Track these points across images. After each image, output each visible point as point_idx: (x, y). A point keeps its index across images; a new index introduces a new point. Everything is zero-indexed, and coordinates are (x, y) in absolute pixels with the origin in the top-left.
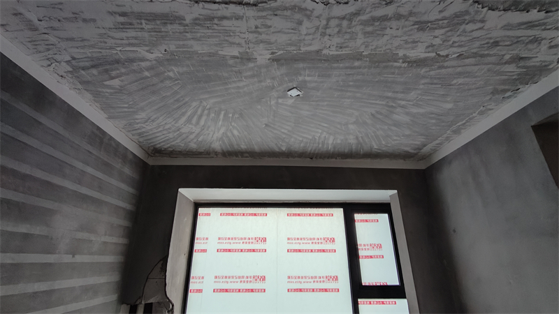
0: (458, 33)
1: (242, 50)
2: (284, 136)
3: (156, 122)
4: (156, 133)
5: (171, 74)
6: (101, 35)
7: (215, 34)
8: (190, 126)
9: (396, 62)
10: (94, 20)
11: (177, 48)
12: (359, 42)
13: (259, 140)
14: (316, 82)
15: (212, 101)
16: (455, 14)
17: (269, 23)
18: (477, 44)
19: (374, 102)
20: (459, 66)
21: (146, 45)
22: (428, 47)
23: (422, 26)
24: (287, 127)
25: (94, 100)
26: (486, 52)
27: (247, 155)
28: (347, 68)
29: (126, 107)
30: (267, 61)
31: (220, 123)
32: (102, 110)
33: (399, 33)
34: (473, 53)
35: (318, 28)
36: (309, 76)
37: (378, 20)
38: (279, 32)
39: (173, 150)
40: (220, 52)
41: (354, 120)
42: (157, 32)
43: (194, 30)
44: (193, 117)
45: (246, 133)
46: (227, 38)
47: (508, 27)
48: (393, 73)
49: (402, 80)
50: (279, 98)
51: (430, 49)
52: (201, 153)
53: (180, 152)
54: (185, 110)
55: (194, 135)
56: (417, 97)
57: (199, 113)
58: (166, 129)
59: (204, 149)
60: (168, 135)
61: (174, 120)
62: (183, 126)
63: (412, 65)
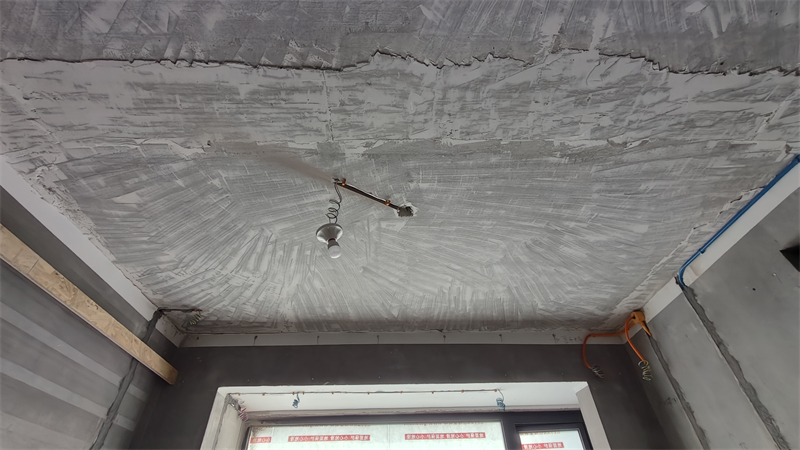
0: (634, 108)
1: (321, 140)
2: (394, 289)
4: (190, 287)
5: (216, 182)
6: (114, 119)
7: (282, 116)
8: (246, 274)
9: (551, 155)
10: (106, 97)
11: (226, 138)
12: (493, 125)
13: (355, 297)
14: (435, 191)
15: (279, 227)
16: (624, 78)
17: (360, 96)
18: (664, 125)
19: (527, 224)
20: (645, 161)
21: (180, 136)
22: (593, 131)
23: (581, 98)
24: (398, 273)
25: (97, 231)
26: (680, 138)
27: (337, 326)
28: (480, 167)
29: (145, 242)
30: (360, 158)
32: (108, 247)
33: (549, 109)
34: (660, 139)
35: (431, 104)
36: (424, 181)
37: (517, 90)
38: (375, 110)
39: (217, 320)
40: (291, 145)
41: (502, 257)
42: (198, 113)
43: (251, 110)
45: (333, 284)
46: (299, 121)
47: (702, 97)
48: (550, 175)
49: (565, 185)
51: (598, 134)
52: (262, 325)
53: (229, 323)
54: (237, 244)
55: (252, 289)
56: (592, 215)
57: (259, 250)
58: (207, 280)
59: (267, 316)
60: (209, 291)
61: (220, 263)
62: (233, 274)
63: (575, 161)
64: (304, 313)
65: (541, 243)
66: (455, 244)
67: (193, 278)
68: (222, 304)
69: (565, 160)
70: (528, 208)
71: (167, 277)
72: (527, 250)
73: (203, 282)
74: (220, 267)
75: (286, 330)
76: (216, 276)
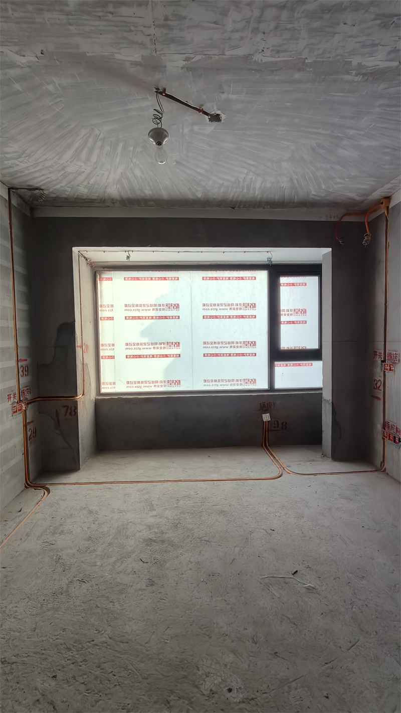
1: (145, 53)
2: (200, 178)
3: (33, 158)
4: (33, 172)
5: (50, 88)
7: (109, 28)
8: (79, 163)
9: (348, 73)
11: (57, 48)
12: (302, 44)
13: (168, 183)
14: (243, 102)
15: (107, 128)
17: (183, 12)
19: (315, 131)
21: (15, 44)
23: (386, 21)
24: (203, 166)
28: (284, 82)
30: (180, 71)
31: (118, 160)
33: (355, 31)
35: (248, 22)
36: (234, 93)
37: (329, 11)
38: (196, 26)
39: (56, 197)
40: (118, 56)
41: (290, 156)
43: (80, 22)
44: (81, 151)
45: (151, 173)
46: (125, 34)
48: (343, 91)
49: (353, 100)
50: (194, 124)
51: (392, 56)
52: (92, 201)
53: (66, 199)
54: (70, 140)
56: (370, 125)
57: (89, 145)
58: (47, 167)
59: (97, 195)
60: (49, 176)
61: (57, 155)
62: (68, 163)
63: (367, 79)
64: (126, 193)
65: (323, 146)
67: (35, 165)
68: (60, 185)
69: (359, 78)
70: (318, 118)
71: (13, 164)
72: (311, 151)
73: (43, 169)
74: (57, 157)
75: (112, 205)
76: (54, 164)
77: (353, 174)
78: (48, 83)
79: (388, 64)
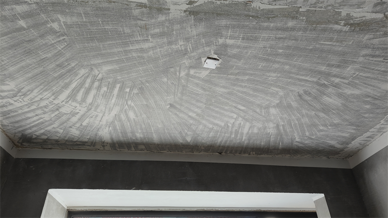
2: (191, 122)
3: (28, 97)
4: (27, 112)
8: (74, 104)
9: (337, 23)
13: (160, 126)
14: (238, 47)
15: (106, 68)
19: (303, 78)
24: (196, 110)
27: (143, 147)
28: (278, 29)
30: (183, 14)
31: (113, 101)
36: (231, 37)
39: (47, 139)
44: (78, 91)
45: (144, 116)
48: (331, 40)
49: (340, 49)
50: (191, 67)
51: (378, 8)
52: (83, 143)
53: (57, 141)
54: (69, 80)
55: (78, 116)
56: (354, 74)
57: (87, 85)
58: (41, 107)
59: (88, 137)
60: (42, 116)
61: (53, 94)
62: (64, 103)
63: (354, 29)
64: (118, 136)
65: (310, 93)
66: (245, 90)
67: (29, 105)
68: (53, 126)
69: (347, 28)
70: (307, 65)
71: (6, 103)
72: (298, 98)
73: (38, 109)
74: (53, 97)
75: (102, 148)
76: (50, 104)
77: (335, 122)
78: (53, 21)
79: (374, 16)
